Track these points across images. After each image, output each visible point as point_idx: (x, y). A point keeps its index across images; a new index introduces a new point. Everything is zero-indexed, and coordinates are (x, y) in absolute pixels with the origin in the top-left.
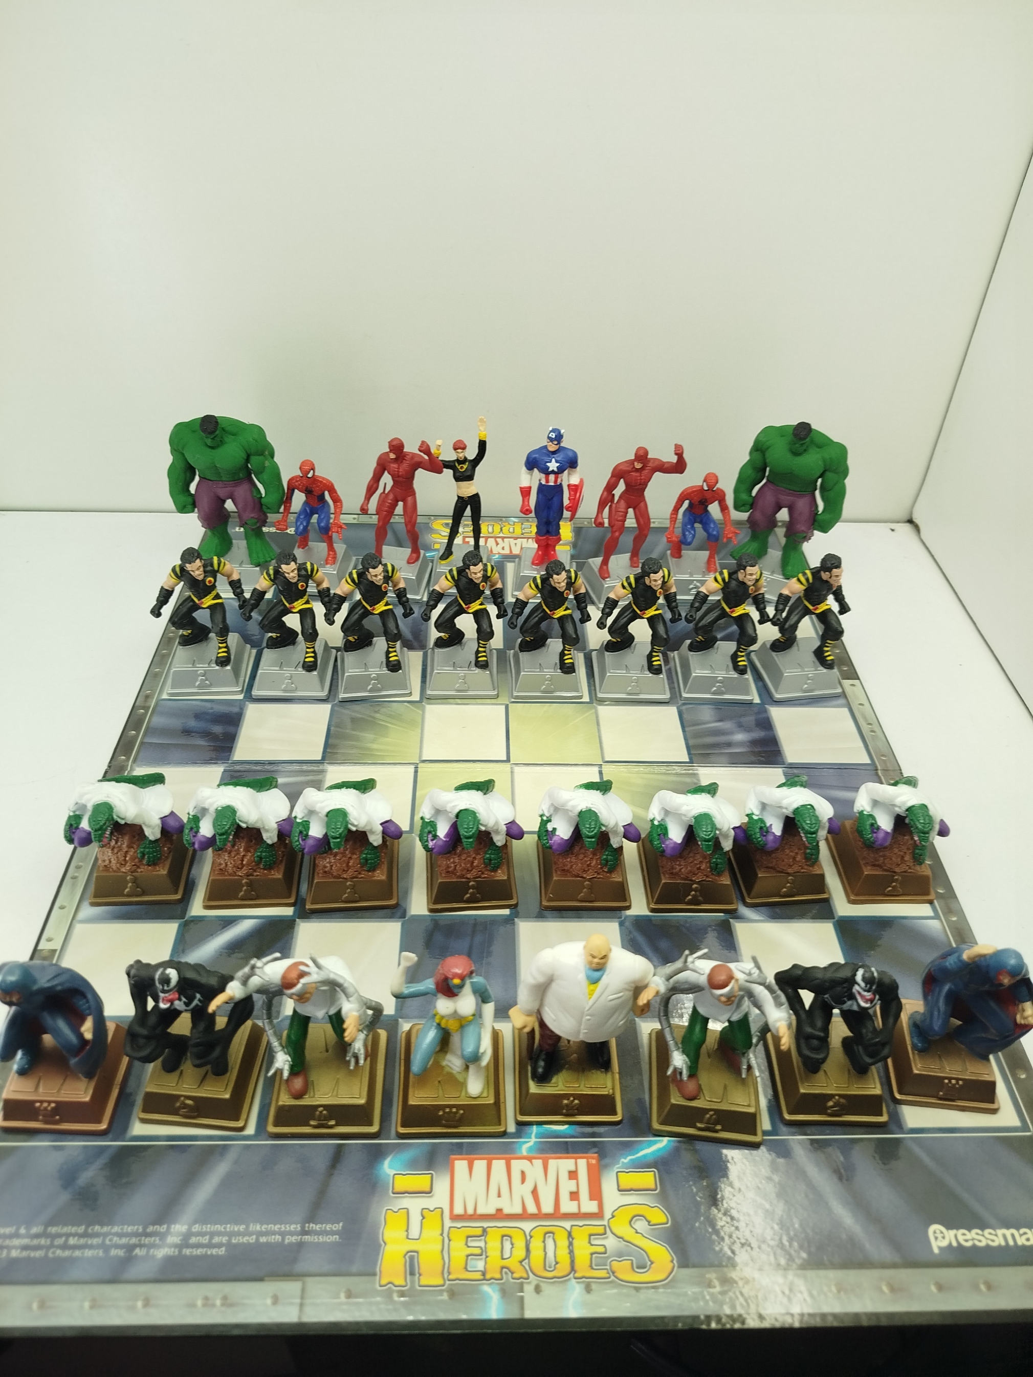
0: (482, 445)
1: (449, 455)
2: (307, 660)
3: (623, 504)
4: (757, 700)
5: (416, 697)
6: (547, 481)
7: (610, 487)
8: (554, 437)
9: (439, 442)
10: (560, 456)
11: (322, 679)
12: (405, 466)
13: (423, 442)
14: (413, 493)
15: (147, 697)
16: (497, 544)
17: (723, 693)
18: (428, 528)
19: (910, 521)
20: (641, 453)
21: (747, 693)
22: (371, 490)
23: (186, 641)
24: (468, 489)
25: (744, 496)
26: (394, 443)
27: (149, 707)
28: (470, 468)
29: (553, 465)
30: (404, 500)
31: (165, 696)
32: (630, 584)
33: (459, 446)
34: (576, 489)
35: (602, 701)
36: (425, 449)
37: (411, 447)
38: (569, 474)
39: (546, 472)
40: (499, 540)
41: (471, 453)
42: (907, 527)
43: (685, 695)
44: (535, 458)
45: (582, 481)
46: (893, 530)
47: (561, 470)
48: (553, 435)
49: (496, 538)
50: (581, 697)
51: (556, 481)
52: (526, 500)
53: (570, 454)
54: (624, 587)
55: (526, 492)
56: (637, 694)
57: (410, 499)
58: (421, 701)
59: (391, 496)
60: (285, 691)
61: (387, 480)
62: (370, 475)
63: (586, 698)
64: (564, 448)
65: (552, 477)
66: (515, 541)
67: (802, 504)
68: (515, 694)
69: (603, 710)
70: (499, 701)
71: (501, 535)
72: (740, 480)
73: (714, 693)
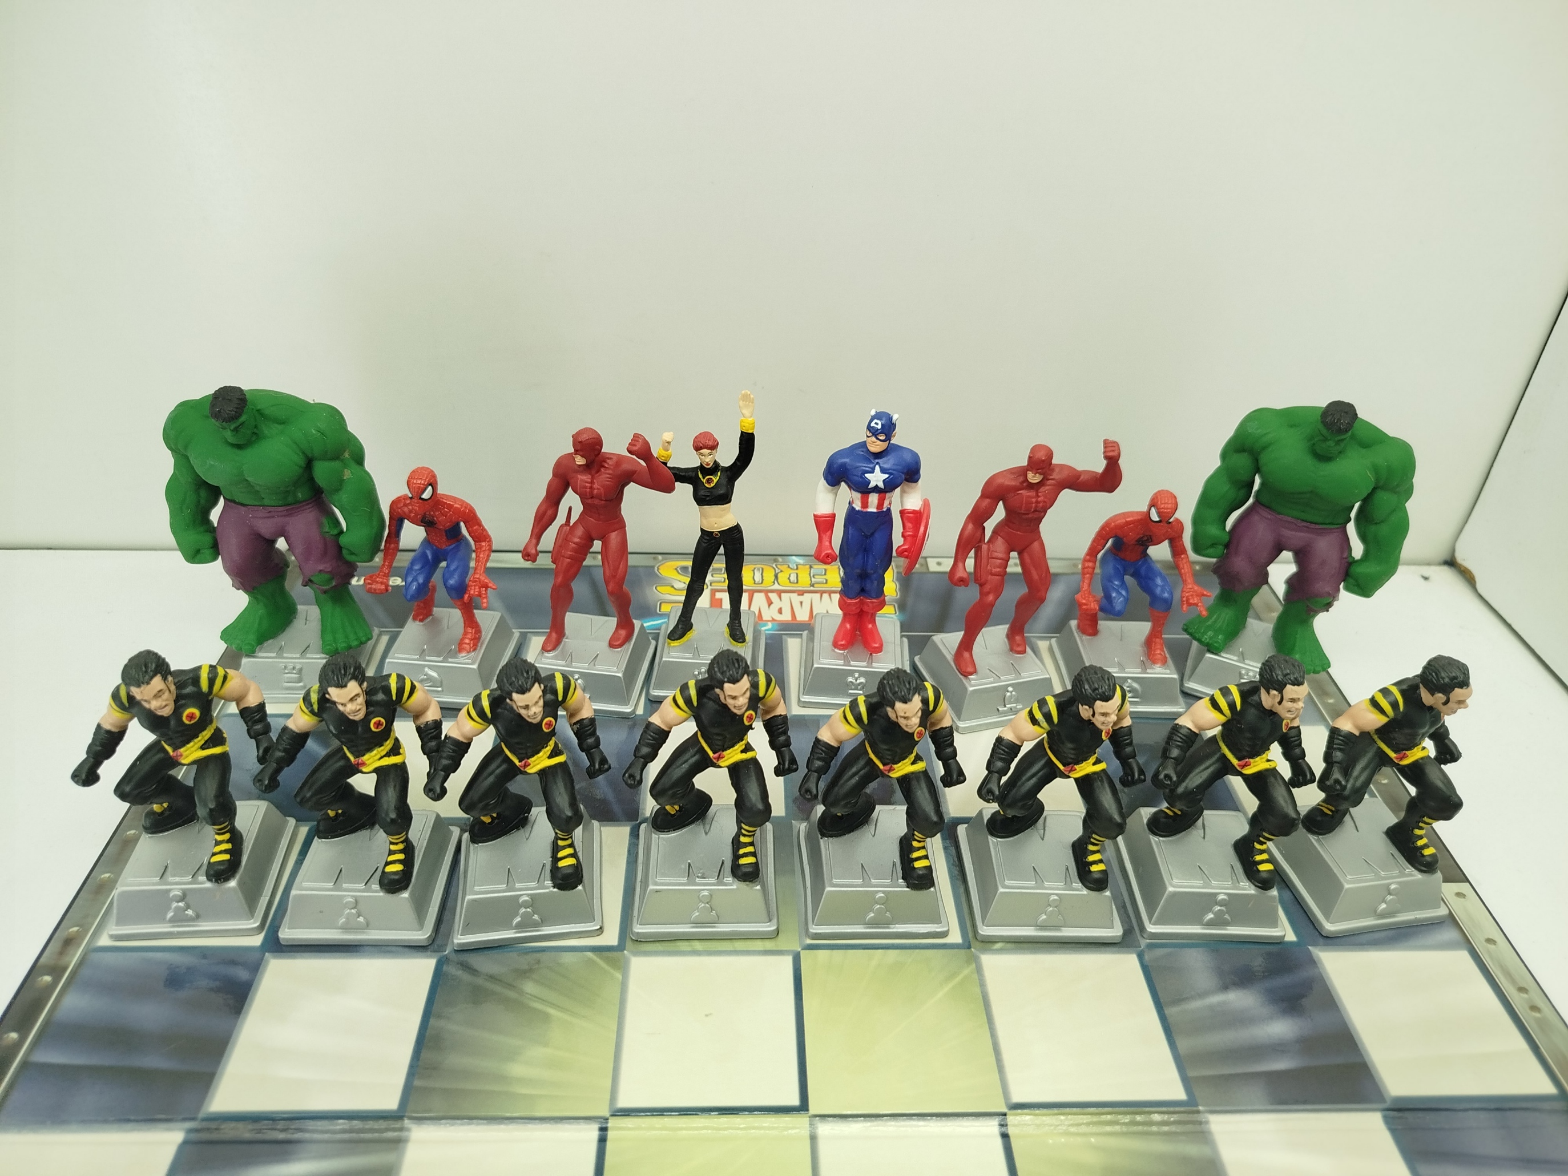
0: (747, 442)
1: (687, 459)
2: (390, 869)
3: (1000, 544)
4: (1291, 937)
5: (611, 937)
6: (865, 504)
7: (978, 516)
8: (879, 427)
9: (668, 436)
10: (888, 462)
11: (420, 907)
12: (603, 479)
13: (636, 437)
14: (621, 525)
15: (69, 943)
16: (770, 603)
17: (1226, 924)
18: (651, 575)
19: (1451, 562)
20: (1041, 455)
21: (1274, 923)
22: (543, 520)
23: (158, 825)
24: (720, 519)
25: (1213, 530)
26: (584, 437)
27: (65, 969)
28: (724, 482)
29: (877, 478)
30: (603, 538)
31: (104, 941)
32: (1048, 716)
33: (705, 443)
34: (916, 520)
35: (988, 943)
36: (641, 449)
37: (615, 445)
38: (903, 492)
39: (864, 489)
40: (773, 596)
41: (727, 455)
42: (1446, 574)
43: (1151, 928)
44: (843, 466)
45: (926, 504)
46: (1426, 578)
47: (890, 486)
48: (878, 424)
49: (766, 592)
50: (944, 934)
51: (880, 504)
52: (825, 538)
53: (908, 457)
54: (1034, 721)
55: (824, 524)
56: (1057, 928)
57: (614, 537)
58: (621, 947)
59: (580, 531)
60: (345, 928)
61: (572, 502)
62: (539, 494)
63: (955, 937)
64: (897, 448)
65: (874, 499)
66: (801, 598)
67: (1324, 546)
68: (814, 929)
69: (990, 961)
70: (781, 943)
71: (776, 587)
72: (1206, 501)
73: (1210, 924)
